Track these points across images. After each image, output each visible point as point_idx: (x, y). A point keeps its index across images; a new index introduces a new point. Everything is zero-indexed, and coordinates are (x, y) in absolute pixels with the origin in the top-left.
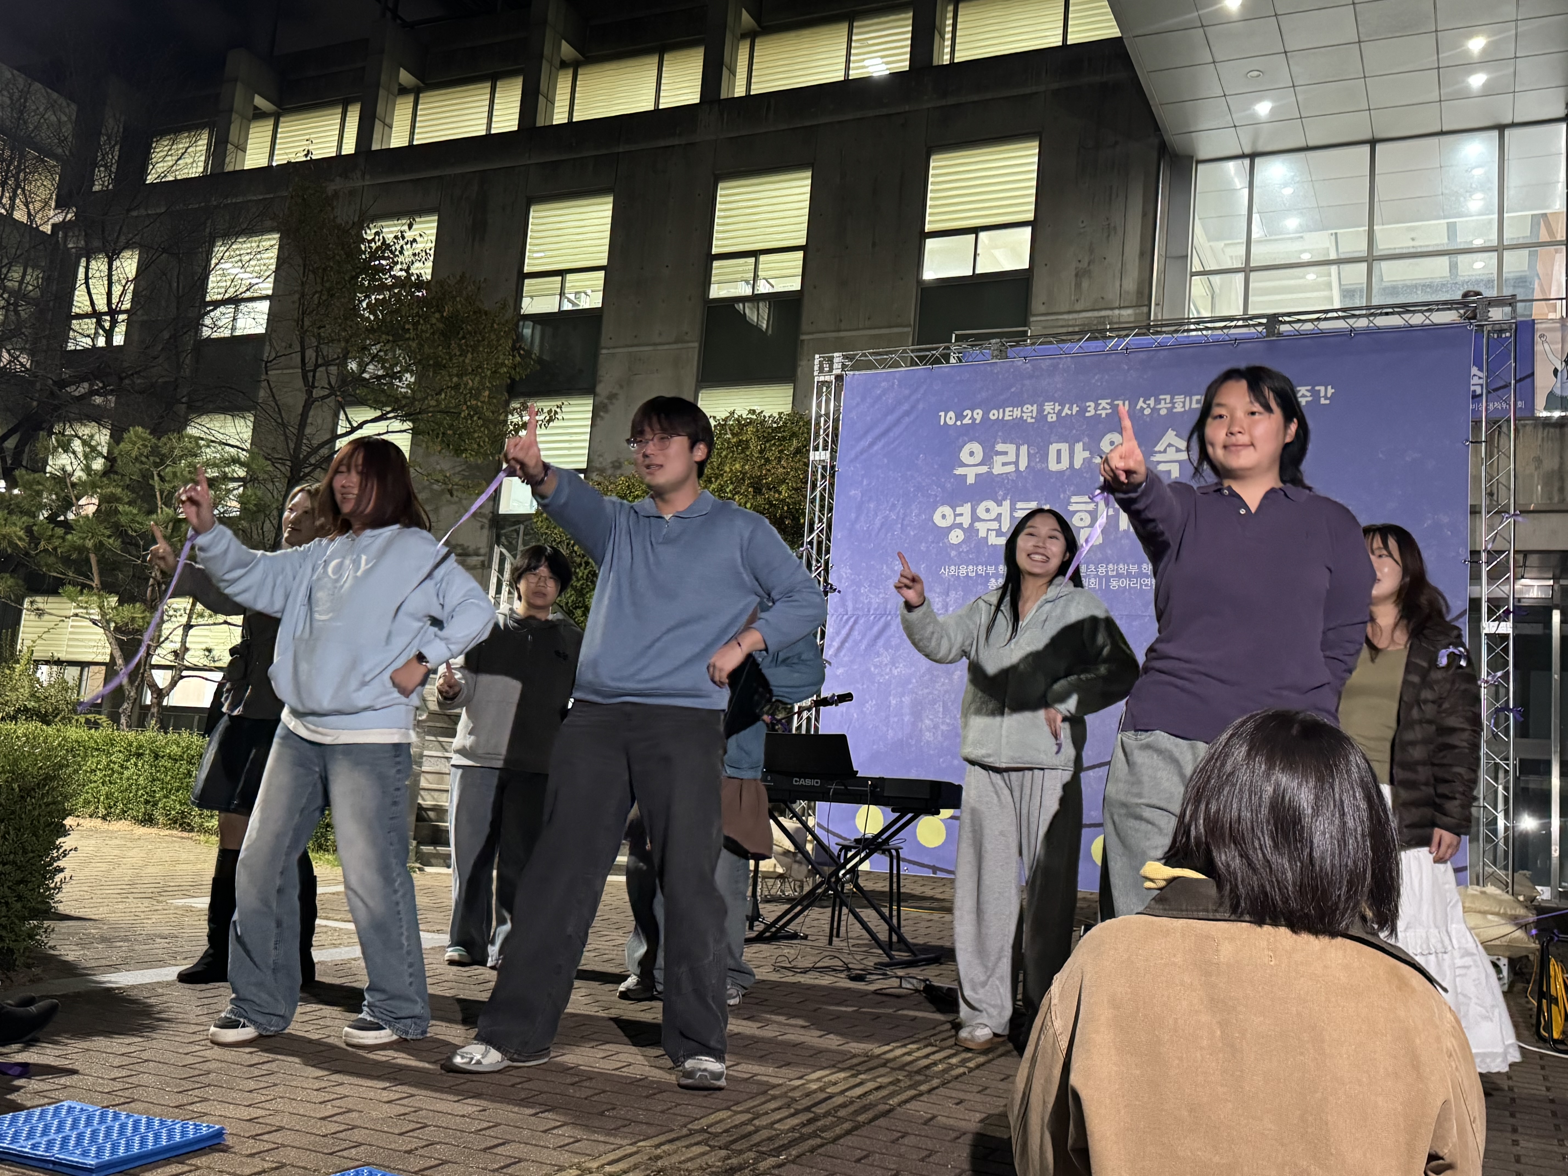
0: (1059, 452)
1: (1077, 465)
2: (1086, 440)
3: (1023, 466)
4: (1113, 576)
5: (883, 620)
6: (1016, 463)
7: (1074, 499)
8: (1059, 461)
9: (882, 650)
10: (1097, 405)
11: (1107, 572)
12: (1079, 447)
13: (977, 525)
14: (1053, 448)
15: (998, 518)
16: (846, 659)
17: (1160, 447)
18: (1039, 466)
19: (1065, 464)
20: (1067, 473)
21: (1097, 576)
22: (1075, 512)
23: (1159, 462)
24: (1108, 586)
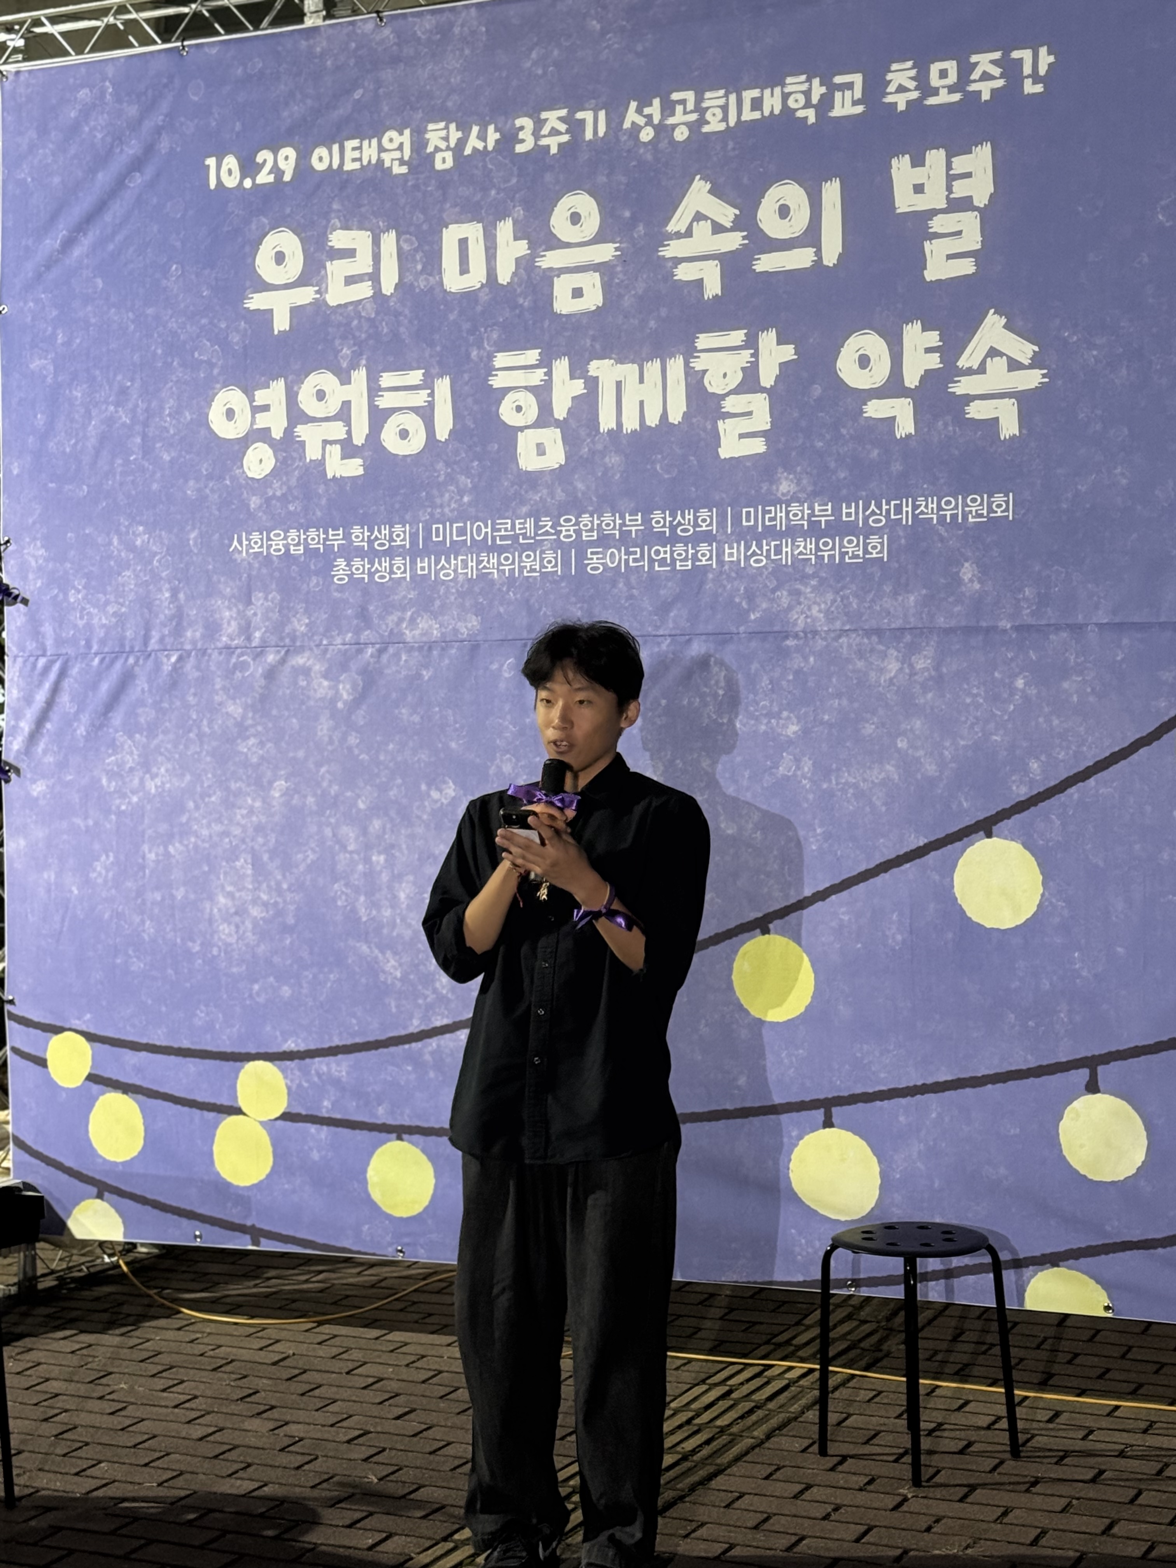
0: (463, 243)
1: (504, 276)
2: (519, 212)
3: (389, 283)
4: (591, 544)
5: (118, 665)
6: (374, 277)
7: (501, 359)
8: (464, 269)
9: (120, 737)
10: (539, 124)
11: (578, 533)
12: (505, 229)
13: (302, 431)
14: (451, 235)
15: (344, 414)
16: (50, 759)
17: (676, 225)
18: (422, 284)
19: (476, 277)
20: (484, 297)
21: (558, 545)
22: (506, 391)
23: (677, 261)
24: (581, 566)
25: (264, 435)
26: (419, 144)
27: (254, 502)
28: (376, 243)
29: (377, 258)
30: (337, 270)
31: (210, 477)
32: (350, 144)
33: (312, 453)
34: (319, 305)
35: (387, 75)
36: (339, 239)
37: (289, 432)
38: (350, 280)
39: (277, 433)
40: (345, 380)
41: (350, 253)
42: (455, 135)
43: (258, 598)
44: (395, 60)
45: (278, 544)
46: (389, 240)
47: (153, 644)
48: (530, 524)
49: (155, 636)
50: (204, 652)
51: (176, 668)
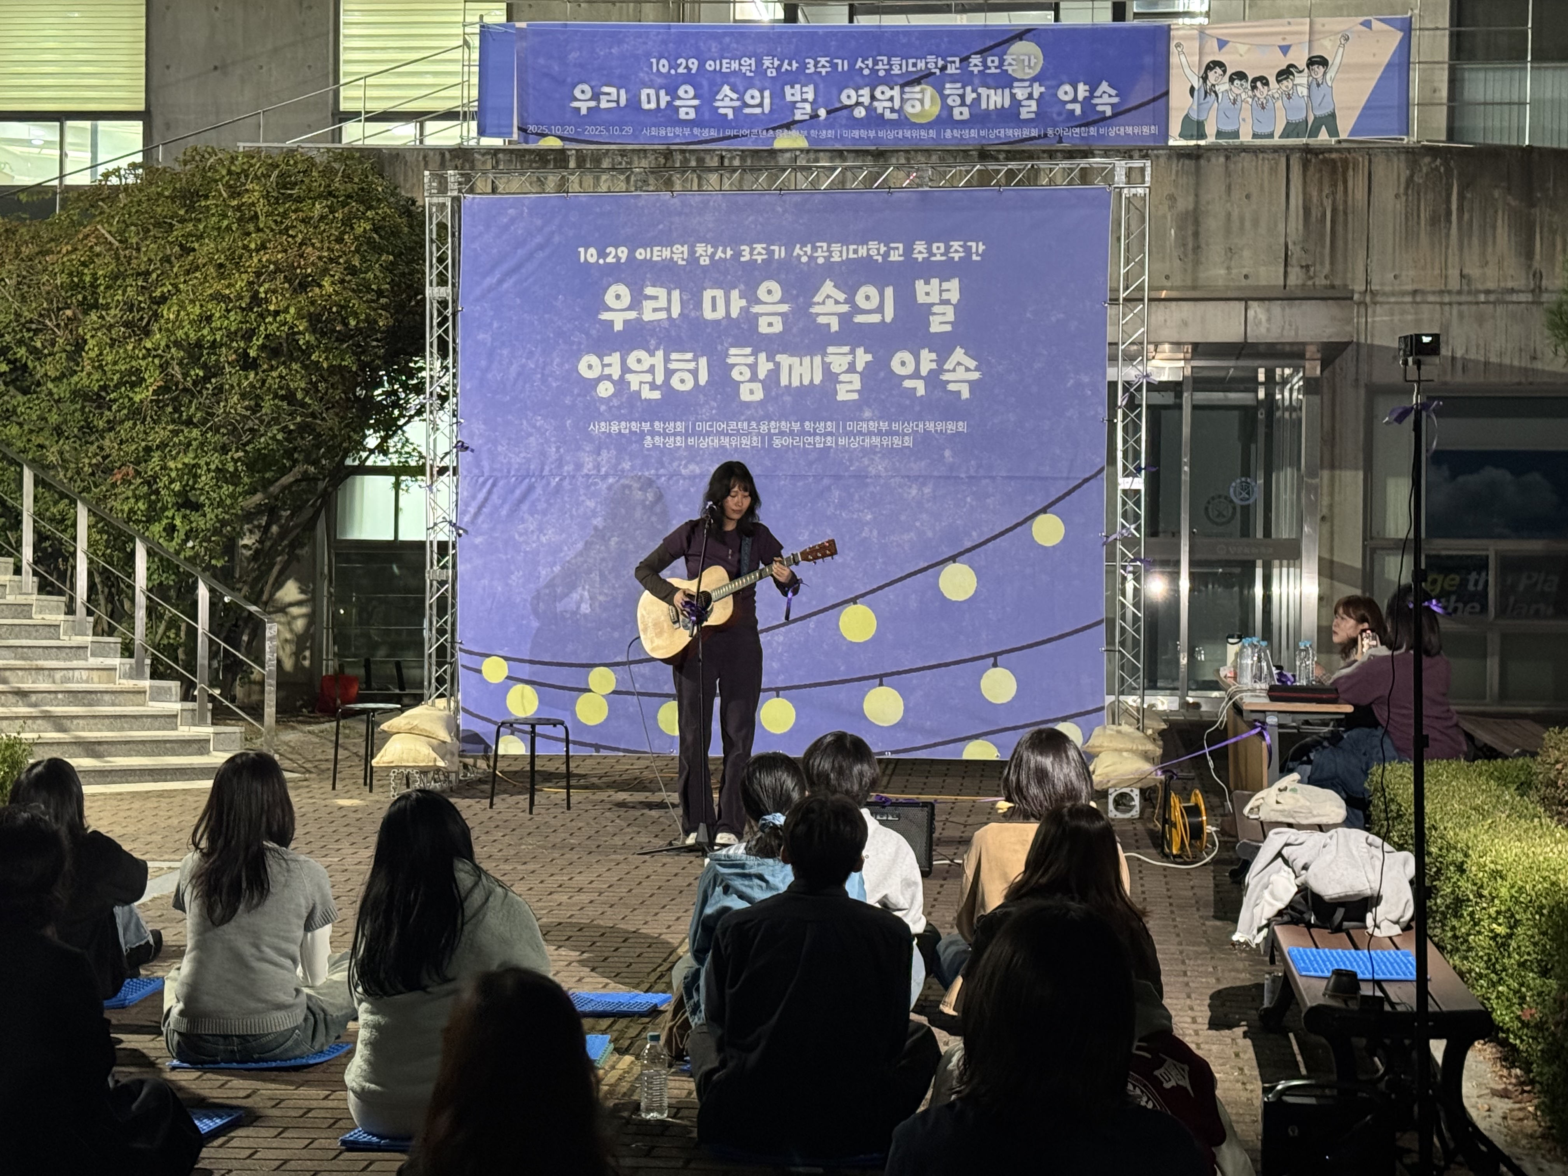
0: (714, 299)
1: (734, 314)
2: (742, 286)
3: (675, 312)
4: (775, 434)
5: (526, 482)
6: (668, 310)
7: (732, 351)
8: (714, 310)
9: (527, 516)
10: (752, 250)
11: (769, 429)
12: (735, 294)
13: (628, 377)
14: (708, 294)
15: (651, 370)
16: (484, 527)
17: (817, 299)
18: (692, 314)
19: (720, 314)
20: (724, 323)
21: (759, 434)
22: (734, 365)
23: (818, 315)
24: (770, 445)
25: (609, 377)
26: (692, 252)
27: (603, 408)
28: (669, 294)
29: (669, 301)
30: (648, 305)
31: (579, 395)
32: (656, 249)
33: (634, 387)
34: (639, 320)
35: (676, 219)
36: (649, 291)
37: (622, 377)
38: (655, 310)
39: (616, 377)
40: (652, 354)
41: (655, 298)
42: (710, 250)
43: (604, 453)
44: (680, 214)
45: (615, 428)
46: (676, 294)
47: (546, 472)
48: (745, 424)
49: (547, 468)
50: (574, 477)
51: (559, 485)
